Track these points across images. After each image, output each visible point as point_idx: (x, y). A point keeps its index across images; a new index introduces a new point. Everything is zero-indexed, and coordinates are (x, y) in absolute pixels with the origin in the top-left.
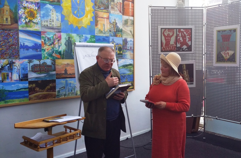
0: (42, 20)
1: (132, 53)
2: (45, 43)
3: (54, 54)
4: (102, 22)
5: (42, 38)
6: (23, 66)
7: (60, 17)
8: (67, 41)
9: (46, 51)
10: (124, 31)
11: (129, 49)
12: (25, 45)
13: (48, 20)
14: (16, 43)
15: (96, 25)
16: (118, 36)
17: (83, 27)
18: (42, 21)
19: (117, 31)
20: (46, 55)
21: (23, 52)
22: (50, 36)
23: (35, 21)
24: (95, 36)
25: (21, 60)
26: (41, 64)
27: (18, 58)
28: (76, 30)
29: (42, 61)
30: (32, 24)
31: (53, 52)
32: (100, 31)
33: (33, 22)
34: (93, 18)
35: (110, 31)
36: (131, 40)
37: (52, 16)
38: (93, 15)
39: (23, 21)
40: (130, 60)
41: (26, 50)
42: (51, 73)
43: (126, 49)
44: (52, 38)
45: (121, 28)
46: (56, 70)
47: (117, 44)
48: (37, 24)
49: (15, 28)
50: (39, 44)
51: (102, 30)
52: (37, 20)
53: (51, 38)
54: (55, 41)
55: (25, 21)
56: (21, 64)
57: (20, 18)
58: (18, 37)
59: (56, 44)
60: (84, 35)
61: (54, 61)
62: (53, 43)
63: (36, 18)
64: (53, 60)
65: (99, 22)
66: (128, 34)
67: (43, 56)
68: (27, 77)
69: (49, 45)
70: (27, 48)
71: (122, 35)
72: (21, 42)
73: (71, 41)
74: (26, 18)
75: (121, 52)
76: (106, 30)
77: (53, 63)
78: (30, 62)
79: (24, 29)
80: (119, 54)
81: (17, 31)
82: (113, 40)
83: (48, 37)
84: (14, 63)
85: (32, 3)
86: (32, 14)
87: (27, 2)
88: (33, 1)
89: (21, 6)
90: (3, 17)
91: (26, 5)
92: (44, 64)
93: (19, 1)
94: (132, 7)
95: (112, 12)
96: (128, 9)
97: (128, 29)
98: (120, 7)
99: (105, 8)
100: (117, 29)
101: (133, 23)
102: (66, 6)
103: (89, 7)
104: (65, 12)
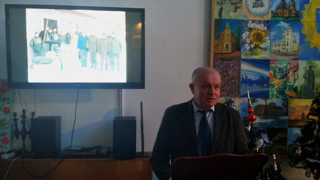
0: (272, 44)
2: (275, 76)
3: (286, 90)
5: (271, 69)
6: (243, 107)
7: (298, 38)
8: (307, 71)
9: (276, 87)
12: (248, 78)
13: (281, 44)
14: (236, 76)
18: (273, 46)
20: (275, 93)
22: (283, 65)
23: (262, 46)
25: (242, 98)
26: (267, 104)
27: (238, 96)
29: (269, 101)
30: (259, 50)
31: (286, 89)
33: (260, 47)
37: (287, 37)
39: (248, 47)
41: (248, 85)
42: (281, 118)
44: (285, 69)
46: (289, 114)
48: (265, 49)
49: (237, 57)
50: (267, 77)
52: (266, 44)
53: (283, 68)
54: (289, 73)
55: (250, 47)
56: (242, 104)
57: (243, 44)
58: (240, 69)
59: (291, 77)
62: (286, 75)
63: (265, 42)
64: (285, 100)
67: (271, 93)
69: (280, 79)
70: (250, 82)
72: (243, 75)
73: (313, 72)
74: (251, 43)
77: (285, 103)
78: (253, 101)
79: (248, 57)
81: (239, 60)
83: (280, 66)
84: (233, 102)
85: (260, 22)
86: (259, 37)
87: (253, 21)
88: (261, 19)
89: (246, 28)
90: (222, 44)
91: (252, 26)
92: (272, 105)
93: (243, 21)
102: (308, 22)
104: (306, 29)
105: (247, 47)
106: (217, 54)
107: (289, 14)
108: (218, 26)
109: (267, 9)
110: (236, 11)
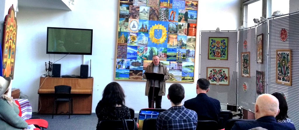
1: (193, 59)
2: (139, 52)
4: (172, 41)
5: (138, 50)
6: (127, 62)
7: (147, 39)
8: (150, 51)
9: (139, 56)
10: (187, 45)
11: (191, 56)
12: (130, 52)
13: (141, 41)
14: (126, 51)
15: (168, 42)
16: (183, 48)
17: (160, 44)
18: (139, 41)
20: (139, 58)
21: (128, 56)
23: (135, 41)
24: (167, 48)
27: (126, 58)
28: (156, 46)
29: (137, 61)
30: (134, 43)
31: (143, 56)
34: (166, 38)
35: (177, 45)
36: (193, 51)
37: (143, 39)
38: (166, 37)
40: (192, 63)
43: (189, 56)
45: (185, 44)
46: (144, 65)
47: (182, 53)
48: (136, 43)
49: (126, 45)
50: (136, 52)
51: (172, 45)
56: (127, 61)
57: (128, 40)
58: (127, 49)
60: (160, 48)
61: (143, 61)
62: (143, 52)
65: (170, 41)
66: (190, 47)
67: (137, 58)
68: (129, 67)
69: (141, 53)
70: (130, 54)
71: (186, 47)
72: (128, 51)
73: (152, 51)
74: (131, 40)
75: (185, 58)
76: (175, 45)
78: (131, 60)
79: (130, 45)
80: (183, 59)
82: (179, 50)
83: (141, 49)
84: (124, 60)
86: (134, 38)
87: (132, 33)
88: (135, 32)
90: (121, 40)
91: (131, 34)
93: (128, 32)
94: (195, 30)
95: (179, 34)
96: (192, 32)
97: (191, 44)
98: (186, 31)
99: (175, 33)
100: (182, 44)
101: (195, 40)
102: (151, 34)
103: (165, 33)
104: (150, 36)
105: (130, 41)
106: (119, 43)
107: (144, 31)
108: (119, 34)
109: (137, 29)
110: (126, 29)
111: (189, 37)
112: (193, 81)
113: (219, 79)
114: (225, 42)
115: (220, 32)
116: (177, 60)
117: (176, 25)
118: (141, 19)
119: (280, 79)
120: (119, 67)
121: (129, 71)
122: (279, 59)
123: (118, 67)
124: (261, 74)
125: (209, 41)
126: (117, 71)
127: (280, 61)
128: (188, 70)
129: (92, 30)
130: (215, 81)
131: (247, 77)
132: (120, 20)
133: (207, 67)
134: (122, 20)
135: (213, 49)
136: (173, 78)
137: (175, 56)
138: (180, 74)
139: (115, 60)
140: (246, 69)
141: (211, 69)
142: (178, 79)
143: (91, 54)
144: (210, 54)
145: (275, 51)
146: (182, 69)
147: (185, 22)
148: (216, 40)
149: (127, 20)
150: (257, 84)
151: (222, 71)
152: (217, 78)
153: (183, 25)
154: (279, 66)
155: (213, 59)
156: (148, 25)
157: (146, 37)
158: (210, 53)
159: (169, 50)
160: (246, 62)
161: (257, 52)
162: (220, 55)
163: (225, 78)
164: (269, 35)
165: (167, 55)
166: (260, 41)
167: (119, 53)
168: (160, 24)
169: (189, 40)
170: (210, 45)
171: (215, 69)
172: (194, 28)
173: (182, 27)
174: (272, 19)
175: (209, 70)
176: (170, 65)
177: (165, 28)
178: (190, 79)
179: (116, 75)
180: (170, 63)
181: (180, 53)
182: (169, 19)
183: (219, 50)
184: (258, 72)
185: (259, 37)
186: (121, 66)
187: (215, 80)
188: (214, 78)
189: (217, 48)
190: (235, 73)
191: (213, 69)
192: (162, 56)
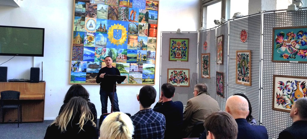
0: (96, 41)
1: (154, 60)
2: (97, 53)
4: (133, 42)
5: (95, 51)
6: (84, 65)
7: (106, 40)
8: (109, 52)
9: (97, 57)
10: (148, 46)
11: (152, 57)
13: (100, 41)
14: (82, 53)
15: (128, 43)
16: (144, 50)
17: (120, 45)
19: (143, 46)
20: (97, 60)
21: (85, 58)
22: (100, 50)
23: (92, 42)
24: (127, 50)
27: (83, 60)
28: (115, 47)
29: (94, 63)
30: (91, 43)
31: (101, 58)
32: (131, 47)
34: (126, 39)
35: (138, 46)
36: (154, 52)
37: (102, 39)
38: (126, 37)
40: (152, 64)
43: (149, 58)
45: (146, 45)
47: (143, 54)
48: (93, 43)
49: (82, 46)
52: (94, 41)
55: (87, 42)
56: (84, 64)
57: (85, 41)
58: (83, 50)
59: (103, 54)
60: (120, 49)
62: (101, 53)
64: (100, 62)
65: (130, 42)
66: (151, 48)
67: (95, 60)
68: (86, 70)
69: (99, 54)
70: (87, 55)
71: (147, 48)
72: (84, 53)
73: (112, 52)
75: (146, 59)
76: (135, 46)
77: (100, 64)
78: (88, 63)
79: (87, 46)
80: (143, 60)
81: (83, 47)
82: (140, 52)
83: (99, 50)
84: (80, 63)
85: (91, 33)
86: (91, 39)
87: (89, 33)
89: (86, 35)
90: (76, 40)
92: (95, 64)
93: (85, 32)
94: (155, 31)
95: (140, 35)
96: (153, 33)
97: (152, 45)
98: (146, 32)
99: (135, 33)
100: (143, 45)
101: (156, 41)
102: (110, 34)
103: (124, 33)
104: (109, 37)
106: (74, 44)
107: (103, 31)
108: (75, 34)
109: (94, 28)
110: (82, 28)
111: (150, 38)
112: (154, 84)
113: (180, 81)
114: (185, 43)
115: (181, 33)
116: (137, 62)
117: (136, 26)
118: (99, 18)
119: (240, 80)
120: (75, 70)
121: (85, 74)
122: (239, 60)
123: (73, 70)
124: (221, 75)
125: (170, 42)
126: (72, 74)
127: (240, 62)
128: (149, 72)
129: (43, 29)
130: (176, 83)
131: (207, 78)
132: (75, 19)
133: (168, 69)
134: (78, 19)
135: (174, 50)
136: (133, 81)
137: (136, 58)
138: (141, 76)
139: (70, 62)
140: (206, 70)
141: (172, 71)
142: (139, 81)
143: (42, 55)
144: (170, 56)
145: (235, 52)
146: (143, 71)
147: (146, 23)
148: (177, 41)
149: (83, 19)
150: (217, 85)
151: (183, 72)
152: (178, 79)
153: (143, 25)
154: (239, 67)
155: (173, 61)
156: (106, 25)
157: (104, 37)
158: (171, 54)
159: (130, 52)
160: (206, 63)
161: (217, 53)
162: (180, 56)
163: (185, 79)
164: (229, 36)
165: (127, 57)
166: (220, 42)
167: (75, 54)
168: (119, 24)
169: (150, 41)
170: (171, 46)
171: (176, 70)
172: (154, 29)
173: (143, 28)
174: (233, 20)
175: (170, 71)
176: (130, 67)
177: (125, 28)
178: (150, 82)
179: (71, 78)
180: (130, 65)
181: (141, 54)
182: (130, 19)
183: (180, 52)
184: (218, 73)
185: (219, 39)
186: (76, 69)
187: (176, 81)
188: (174, 80)
189: (178, 49)
190: (195, 74)
191: (173, 70)
192: (122, 58)
